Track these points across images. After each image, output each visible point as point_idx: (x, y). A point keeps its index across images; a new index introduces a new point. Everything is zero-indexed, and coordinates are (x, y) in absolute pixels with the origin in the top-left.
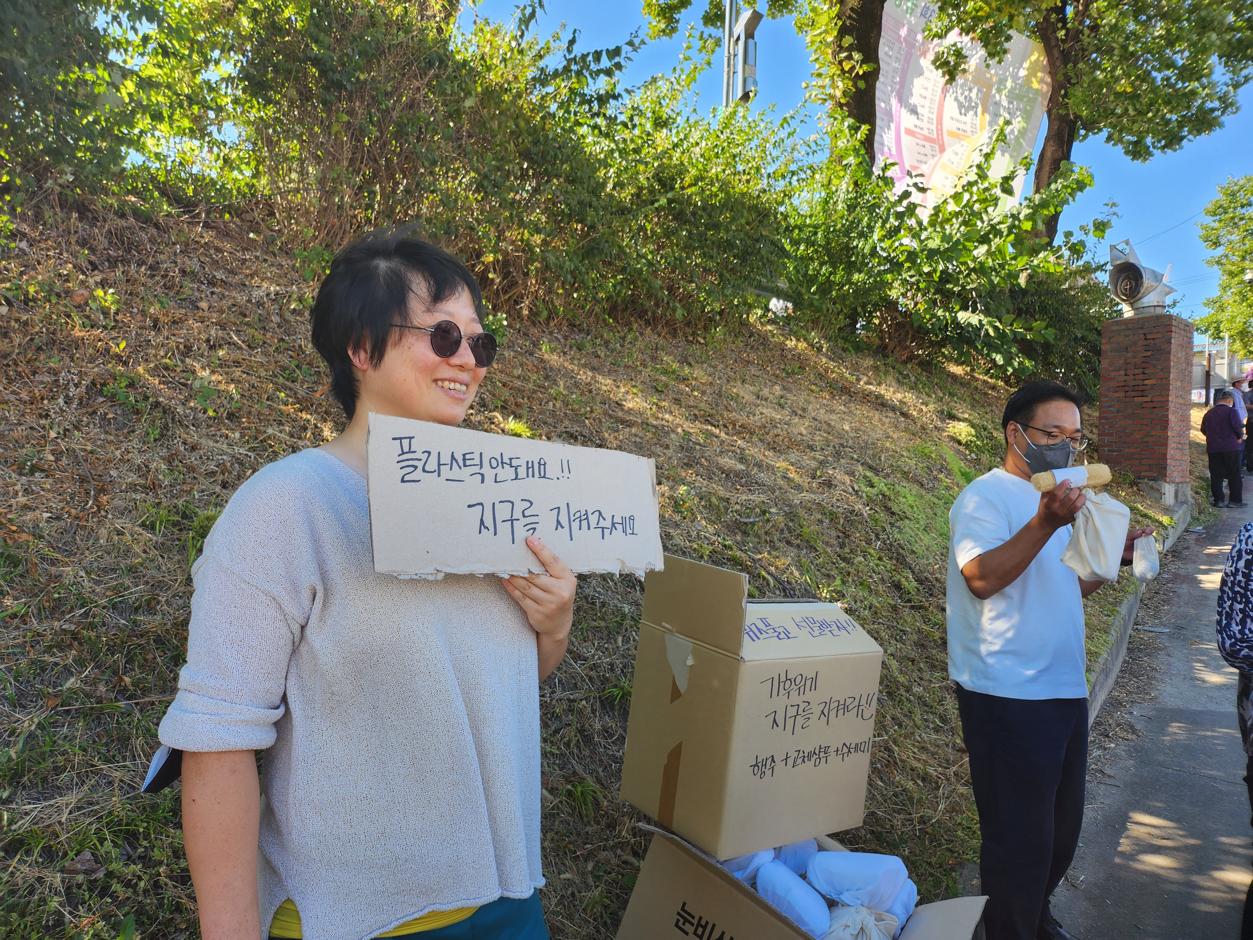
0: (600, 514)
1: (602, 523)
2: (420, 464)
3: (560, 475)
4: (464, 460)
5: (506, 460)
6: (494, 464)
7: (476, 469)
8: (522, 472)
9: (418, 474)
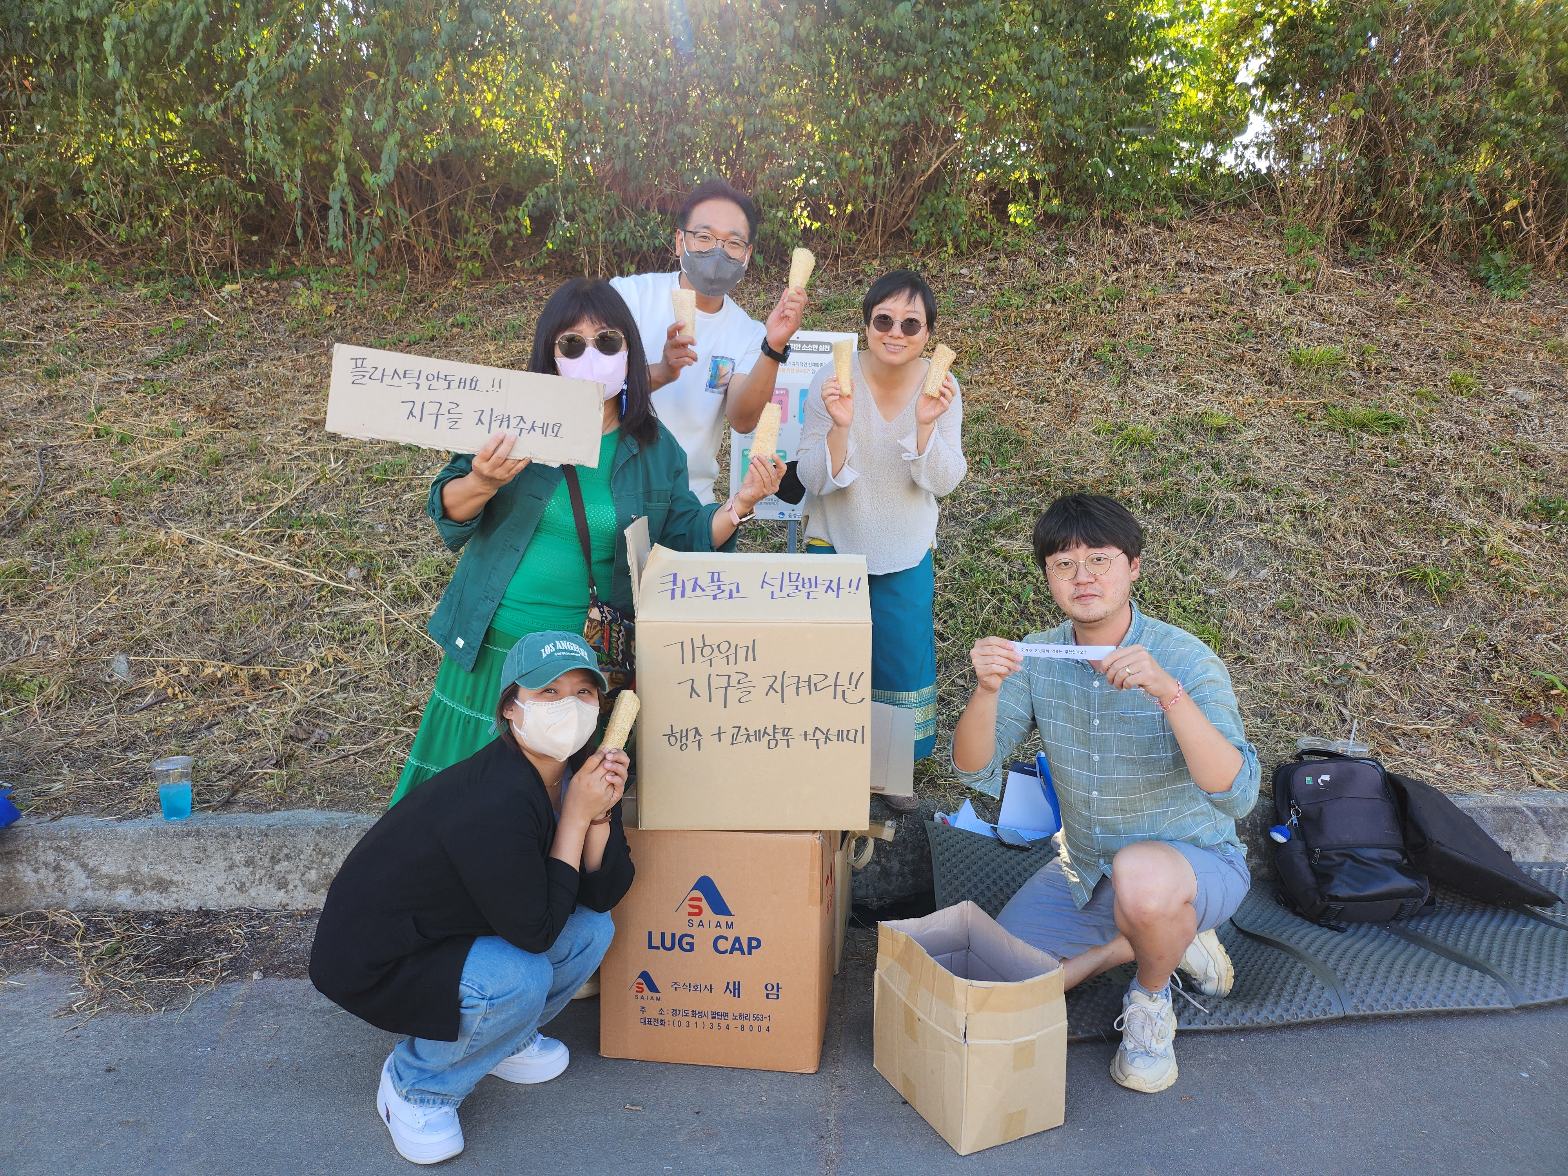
0: (522, 418)
1: (522, 425)
2: (368, 375)
3: (490, 388)
4: (405, 374)
5: (442, 375)
6: (430, 377)
7: (415, 380)
8: (454, 385)
9: (366, 380)
